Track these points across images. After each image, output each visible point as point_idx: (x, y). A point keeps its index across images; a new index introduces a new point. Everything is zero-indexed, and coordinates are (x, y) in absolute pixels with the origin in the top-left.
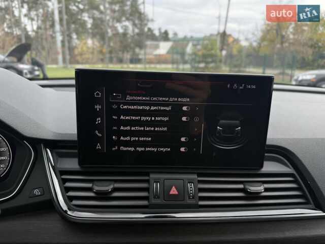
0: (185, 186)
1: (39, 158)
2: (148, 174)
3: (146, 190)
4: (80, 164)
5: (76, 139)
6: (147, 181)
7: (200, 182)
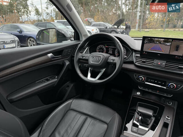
0: (162, 63)
1: (132, 53)
2: (154, 59)
3: (153, 62)
4: (140, 55)
5: (140, 50)
6: (154, 61)
7: (166, 63)
